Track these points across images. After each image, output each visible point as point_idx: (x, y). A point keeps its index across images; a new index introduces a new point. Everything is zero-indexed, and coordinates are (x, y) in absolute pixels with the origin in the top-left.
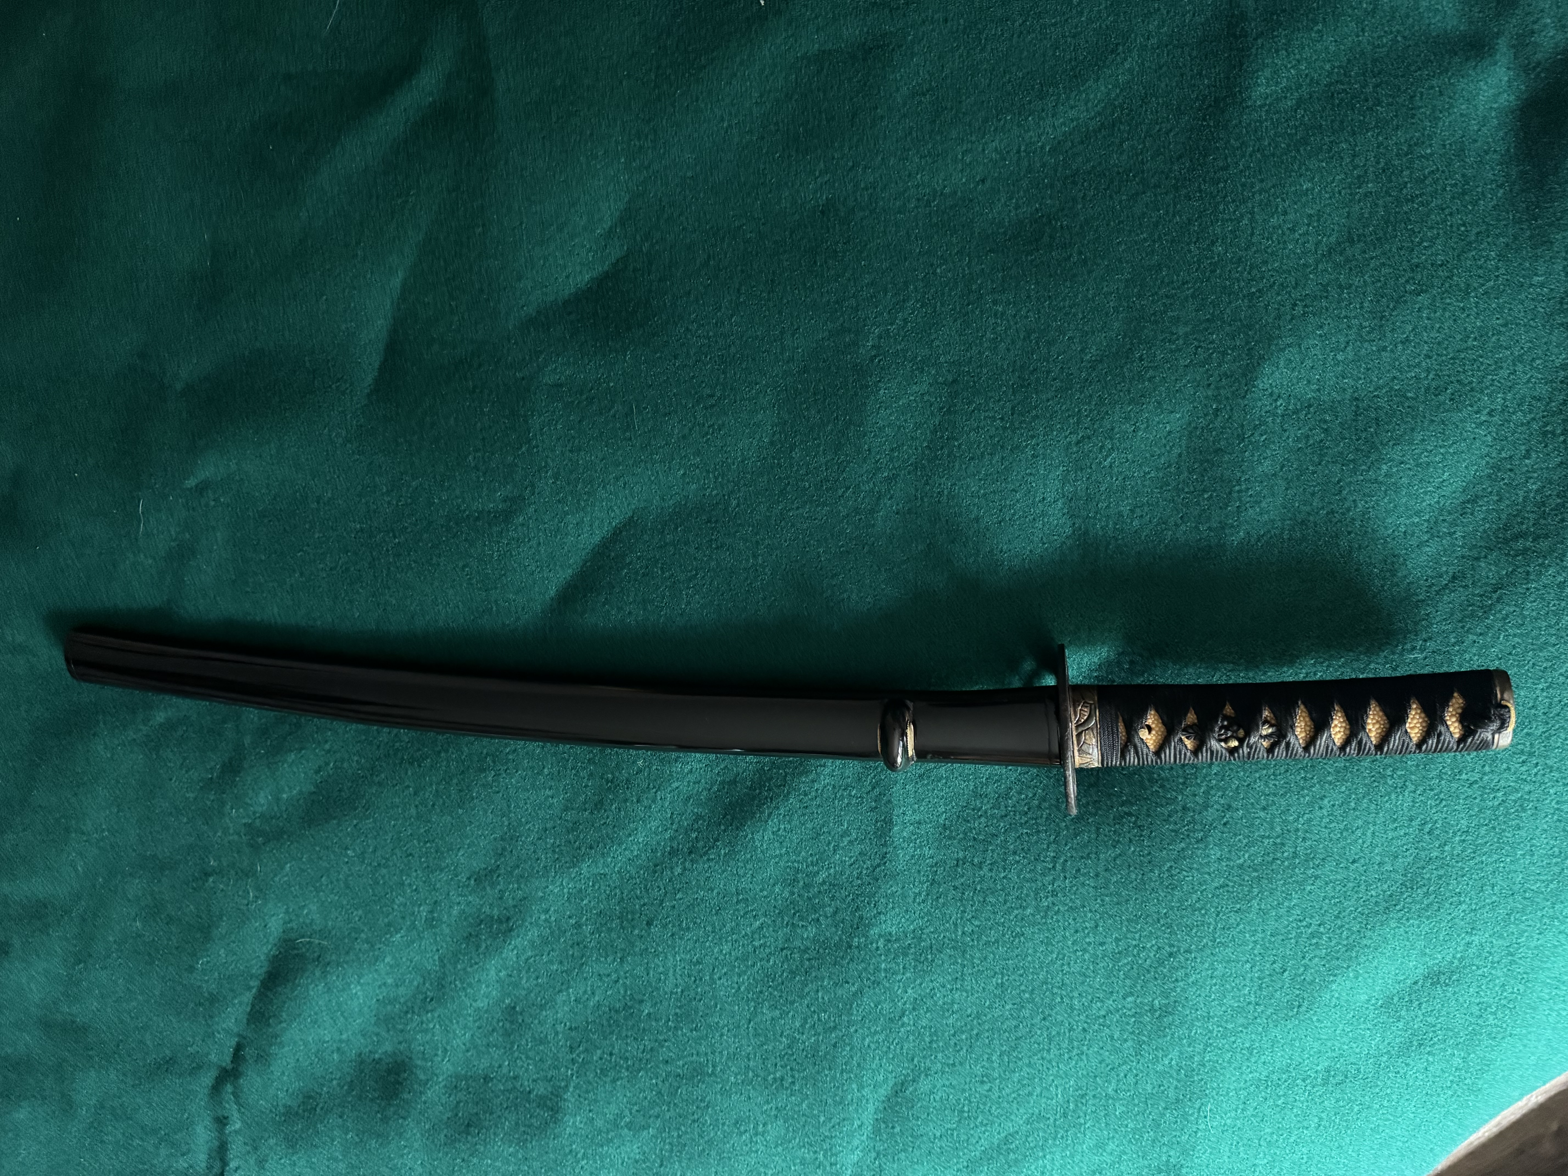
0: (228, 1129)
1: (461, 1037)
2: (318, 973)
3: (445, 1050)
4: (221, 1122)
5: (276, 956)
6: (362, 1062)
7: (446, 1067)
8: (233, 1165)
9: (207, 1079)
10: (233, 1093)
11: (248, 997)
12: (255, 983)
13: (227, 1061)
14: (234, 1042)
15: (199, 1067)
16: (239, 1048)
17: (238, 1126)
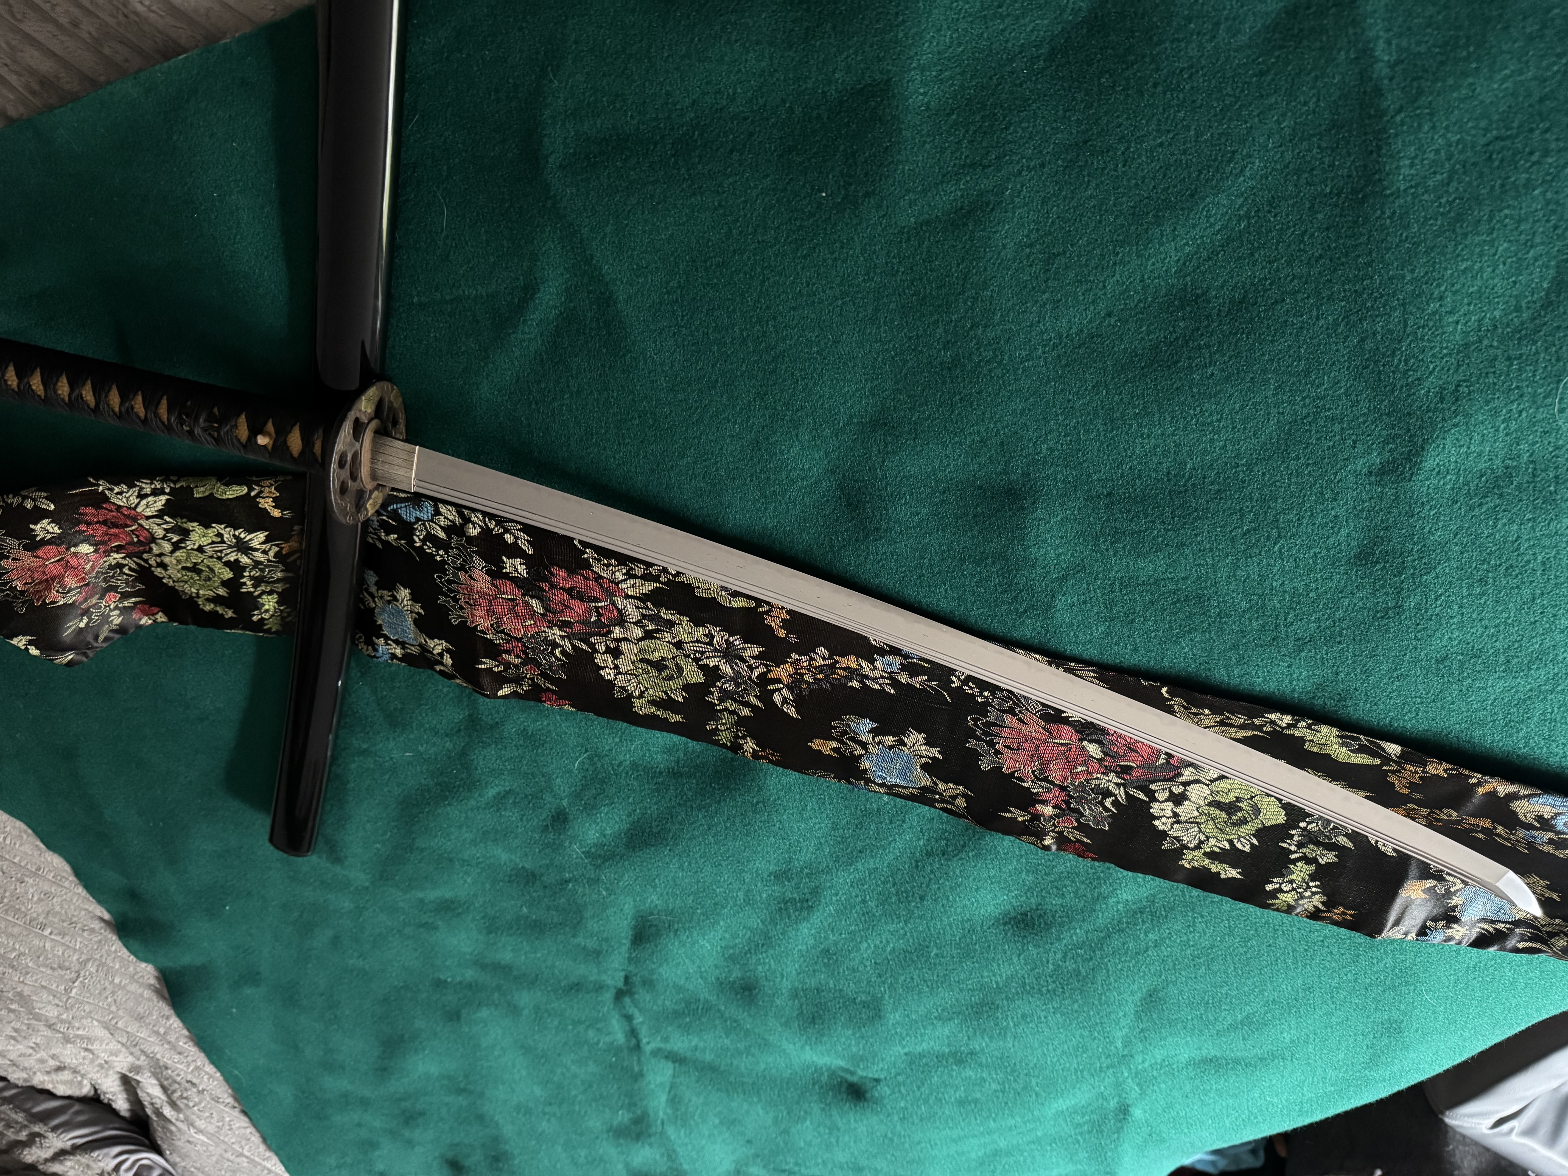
0: (635, 1022)
1: (791, 967)
2: (672, 935)
3: (782, 976)
4: (629, 1018)
5: (636, 926)
6: (721, 984)
7: (786, 985)
8: (644, 1041)
10: (632, 1002)
11: (624, 950)
12: (626, 942)
13: (620, 984)
14: (623, 974)
15: (601, 987)
16: (627, 977)
17: (641, 1020)
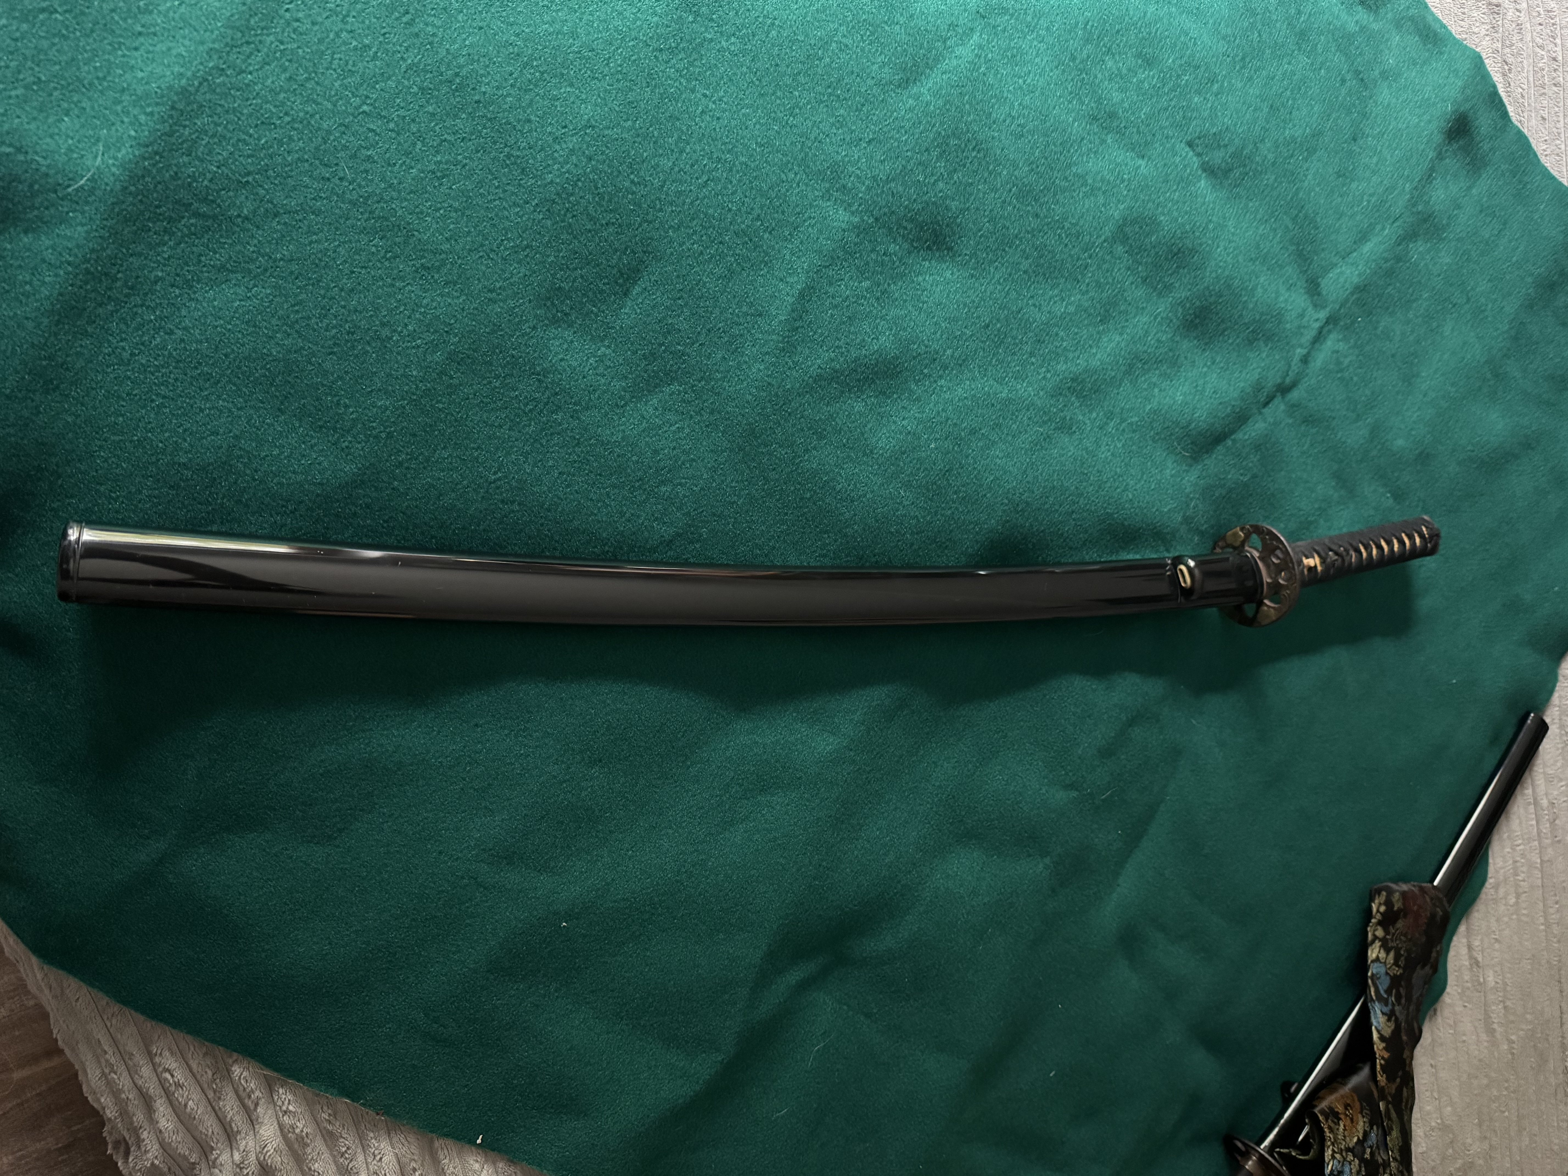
1: (1142, 320)
2: (1193, 425)
3: (1156, 317)
4: (1305, 360)
5: (1207, 452)
6: (1206, 344)
9: (1295, 395)
10: (1288, 375)
11: (1239, 435)
12: (1229, 442)
13: (1277, 400)
16: (1266, 404)
